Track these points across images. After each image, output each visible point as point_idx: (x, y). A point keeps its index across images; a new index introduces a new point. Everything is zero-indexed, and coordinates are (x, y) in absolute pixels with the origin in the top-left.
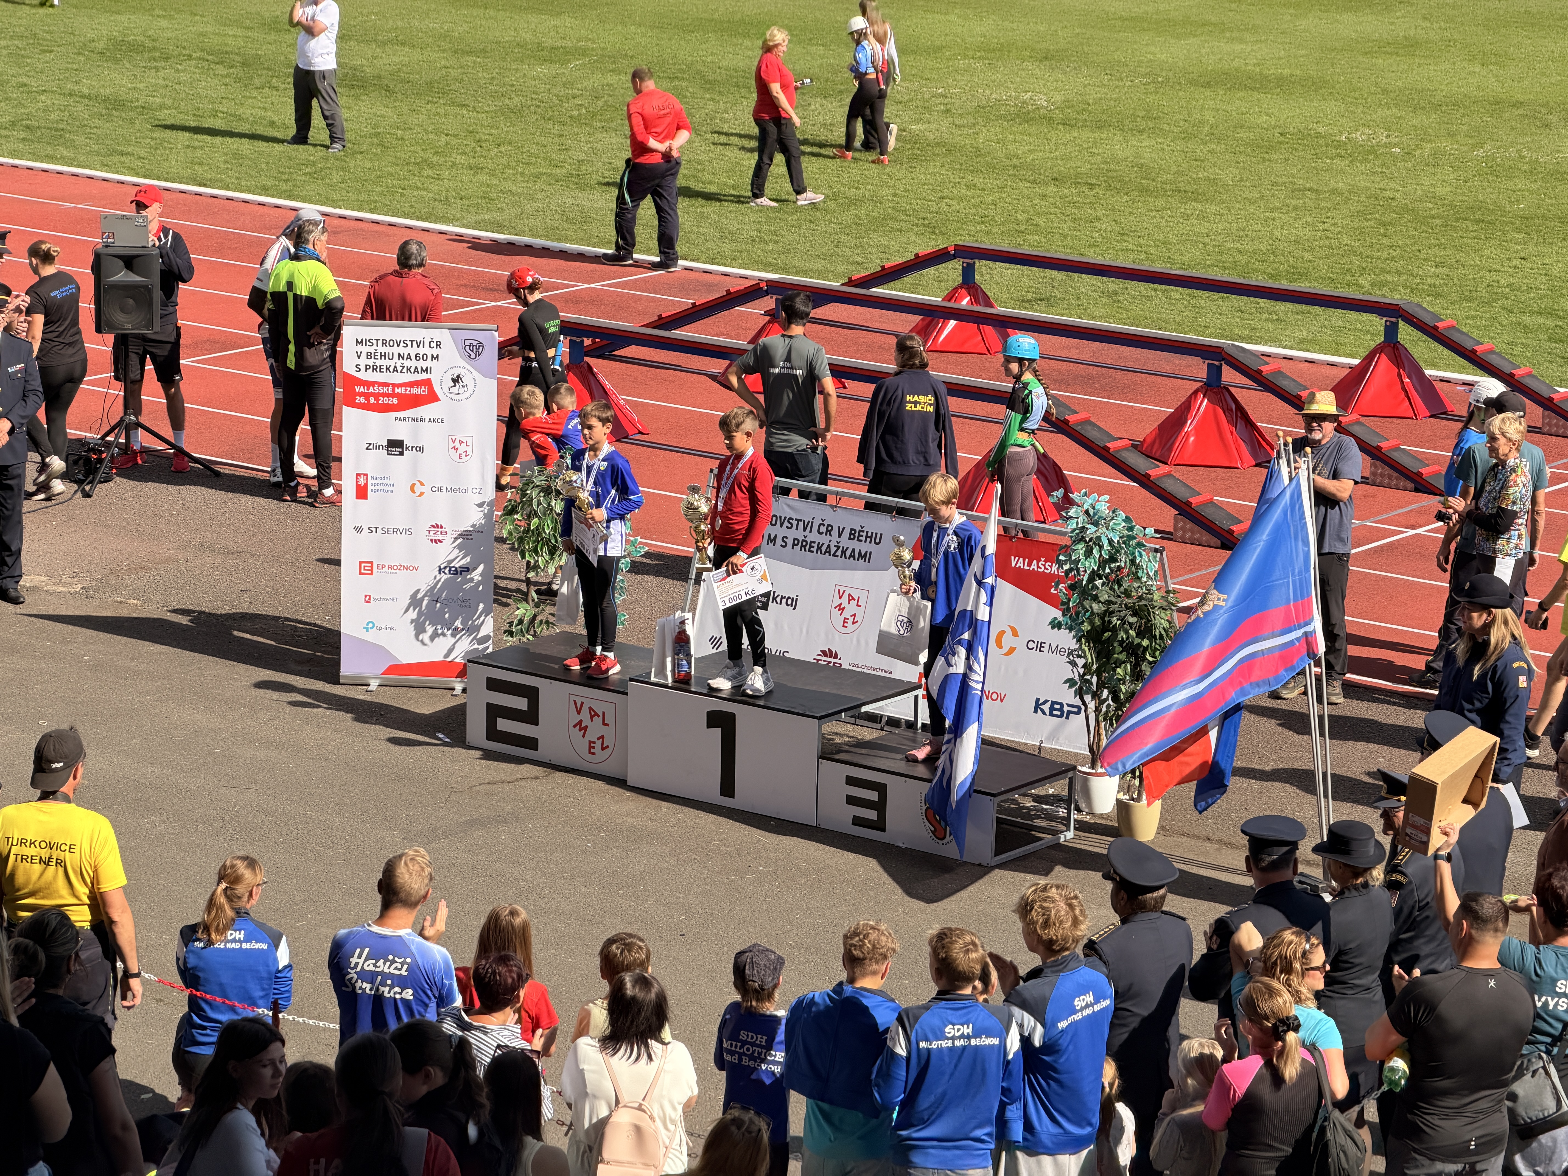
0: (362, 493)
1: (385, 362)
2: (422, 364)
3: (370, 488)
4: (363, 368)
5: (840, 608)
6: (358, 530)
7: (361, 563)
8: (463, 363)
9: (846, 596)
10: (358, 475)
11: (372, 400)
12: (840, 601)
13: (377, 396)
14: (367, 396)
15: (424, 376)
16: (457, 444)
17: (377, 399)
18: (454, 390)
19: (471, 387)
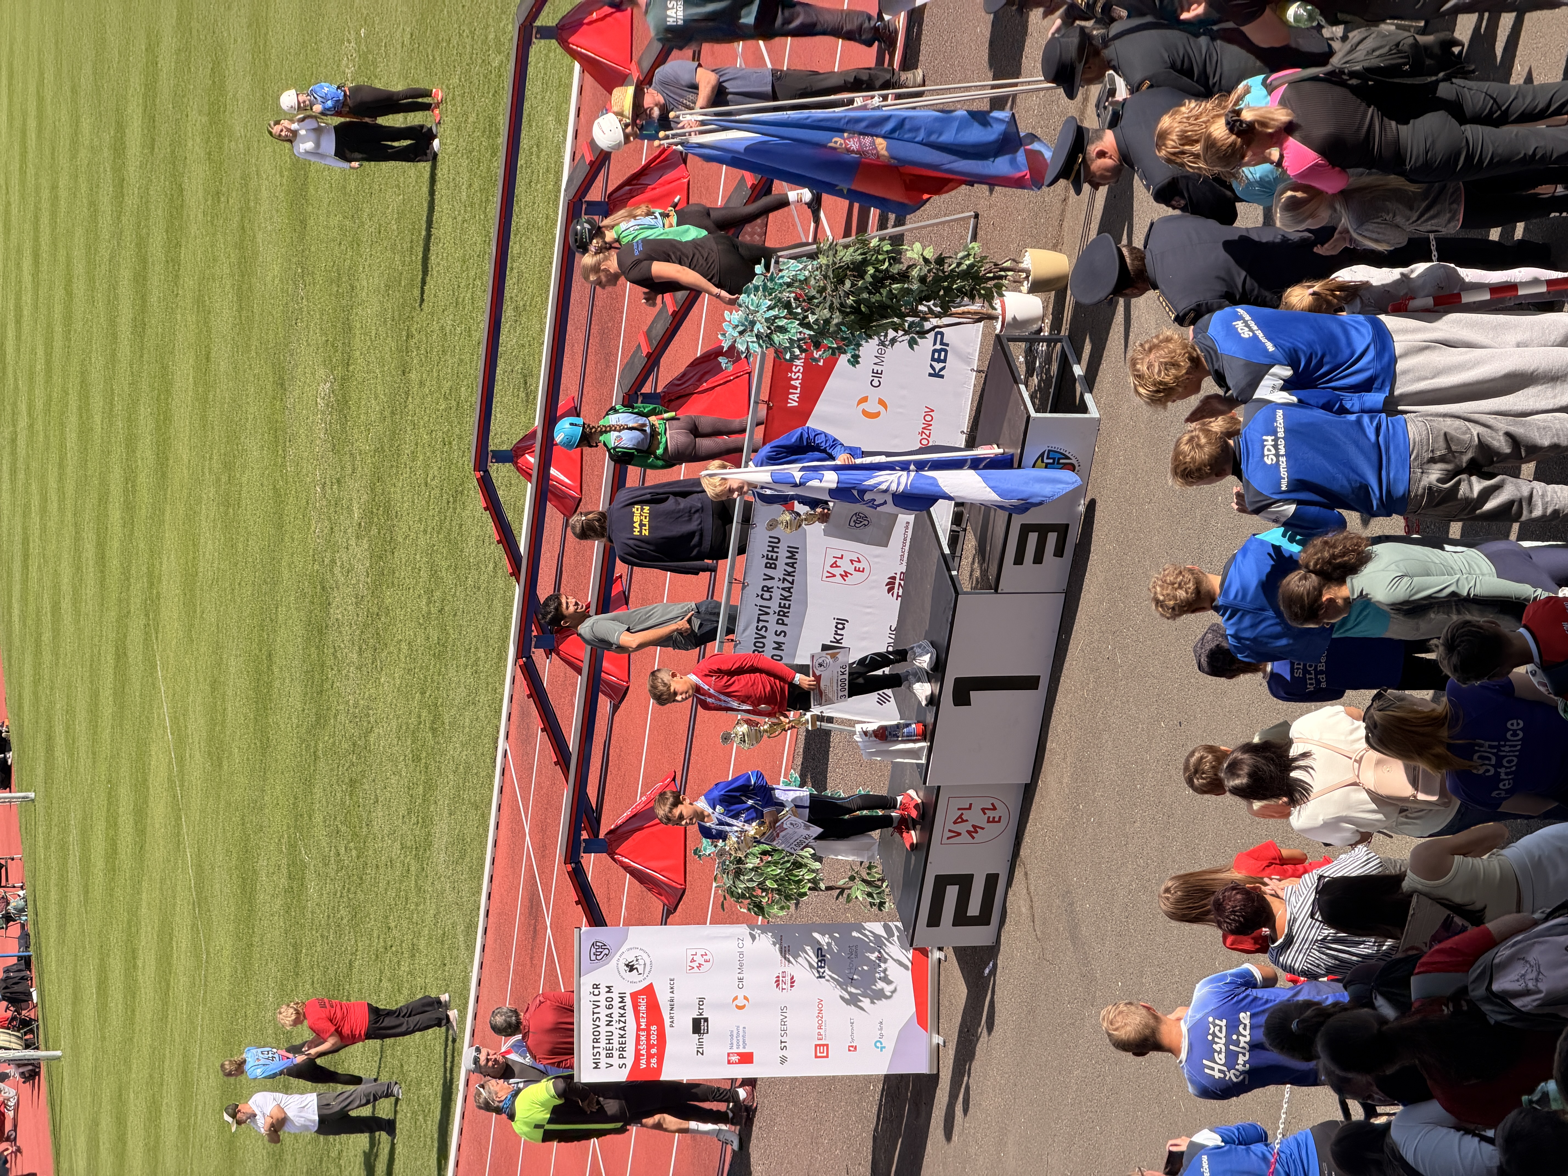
0: (746, 1058)
1: (616, 1039)
2: (616, 1003)
3: (741, 1050)
4: (622, 1061)
5: (845, 575)
6: (783, 1060)
7: (816, 1057)
8: (614, 961)
9: (832, 570)
10: (729, 1062)
11: (654, 1051)
12: (838, 576)
13: (649, 1046)
14: (650, 1056)
15: (628, 1000)
16: (695, 965)
17: (653, 1046)
18: (641, 970)
19: (638, 953)
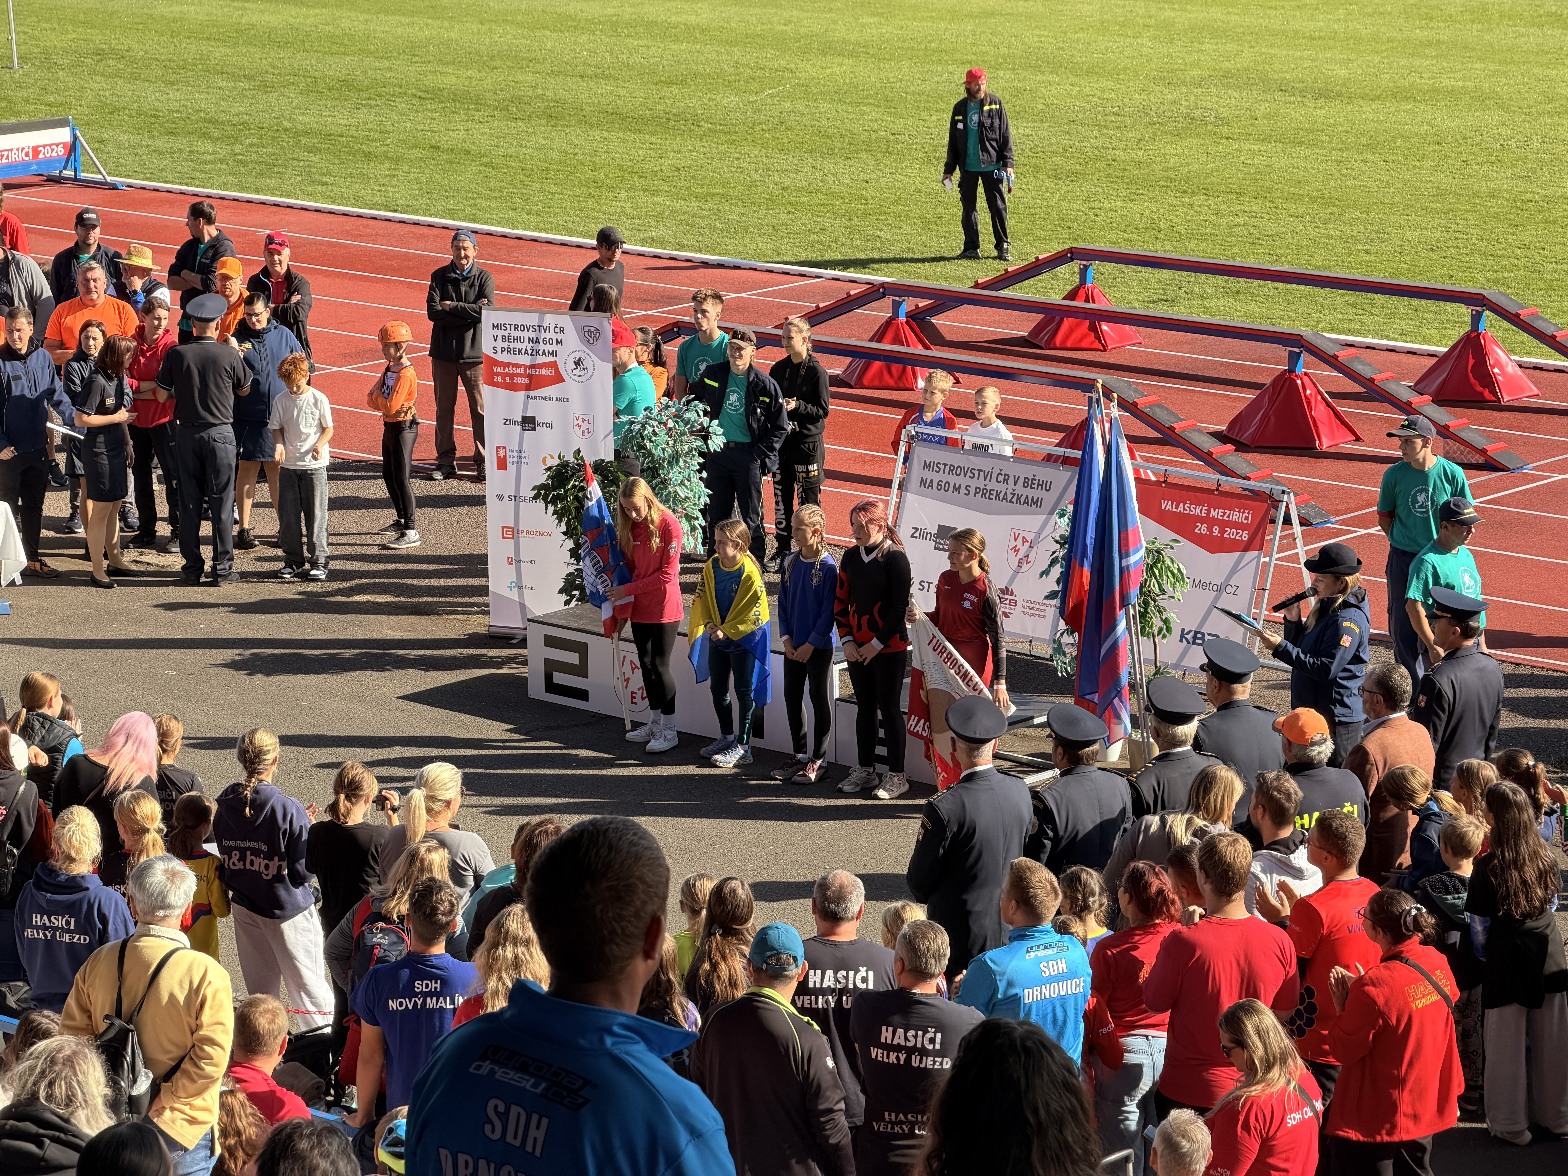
0: (502, 464)
1: (518, 345)
2: (548, 348)
3: (508, 460)
4: (499, 350)
5: (1016, 550)
6: (500, 497)
7: (503, 528)
8: (584, 348)
9: (1020, 538)
10: (498, 448)
11: (508, 379)
12: (1014, 544)
13: (512, 376)
14: (504, 376)
15: (550, 359)
16: (580, 421)
17: (512, 379)
18: (575, 372)
19: (591, 370)
